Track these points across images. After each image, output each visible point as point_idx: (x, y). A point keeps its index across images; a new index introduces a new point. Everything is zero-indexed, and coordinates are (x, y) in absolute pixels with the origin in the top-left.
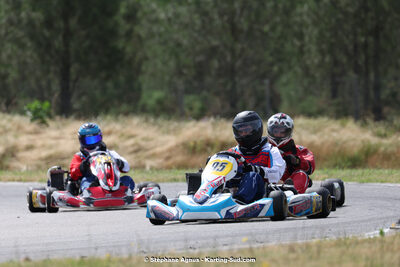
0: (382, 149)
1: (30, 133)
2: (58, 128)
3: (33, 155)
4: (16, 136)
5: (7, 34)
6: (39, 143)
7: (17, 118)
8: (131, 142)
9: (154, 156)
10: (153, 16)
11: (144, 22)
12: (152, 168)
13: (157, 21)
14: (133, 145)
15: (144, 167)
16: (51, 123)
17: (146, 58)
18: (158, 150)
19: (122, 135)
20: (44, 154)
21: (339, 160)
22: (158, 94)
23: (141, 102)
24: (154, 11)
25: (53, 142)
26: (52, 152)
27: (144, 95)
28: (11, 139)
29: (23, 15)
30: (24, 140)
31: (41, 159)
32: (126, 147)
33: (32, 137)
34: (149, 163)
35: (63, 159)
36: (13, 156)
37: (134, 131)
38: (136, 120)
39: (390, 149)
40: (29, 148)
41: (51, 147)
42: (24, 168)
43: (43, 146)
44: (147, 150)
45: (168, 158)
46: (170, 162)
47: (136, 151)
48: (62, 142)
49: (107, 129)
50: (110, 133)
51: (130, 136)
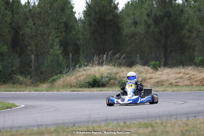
2: (162, 71)
3: (152, 81)
4: (146, 74)
5: (145, 37)
6: (154, 76)
7: (147, 68)
8: (188, 76)
9: (196, 81)
10: (198, 30)
11: (195, 32)
12: (196, 85)
13: (200, 31)
14: (189, 77)
15: (193, 85)
16: (159, 69)
17: (196, 46)
18: (198, 79)
19: (185, 73)
20: (156, 80)
22: (200, 58)
23: (195, 61)
24: (199, 28)
25: (160, 76)
27: (196, 59)
28: (144, 75)
29: (151, 29)
30: (149, 76)
31: (154, 82)
32: (186, 78)
33: (152, 74)
34: (194, 83)
35: (163, 82)
36: (145, 81)
37: (189, 72)
38: (190, 68)
40: (151, 78)
41: (159, 78)
43: (156, 78)
44: (193, 79)
45: (201, 82)
47: (189, 79)
48: (163, 76)
49: (179, 71)
50: (180, 73)
51: (188, 74)
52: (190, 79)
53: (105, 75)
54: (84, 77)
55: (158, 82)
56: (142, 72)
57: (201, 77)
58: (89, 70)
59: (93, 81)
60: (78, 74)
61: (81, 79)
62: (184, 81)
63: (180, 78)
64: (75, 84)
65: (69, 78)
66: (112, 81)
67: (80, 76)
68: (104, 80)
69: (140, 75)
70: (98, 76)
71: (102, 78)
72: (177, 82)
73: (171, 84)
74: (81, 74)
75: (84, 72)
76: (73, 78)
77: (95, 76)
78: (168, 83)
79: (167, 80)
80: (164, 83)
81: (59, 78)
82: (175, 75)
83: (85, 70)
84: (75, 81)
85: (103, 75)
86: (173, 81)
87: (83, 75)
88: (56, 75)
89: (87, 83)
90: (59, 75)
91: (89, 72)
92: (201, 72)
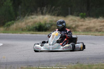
1: (82, 21)
3: (83, 27)
4: (78, 22)
6: (84, 24)
20: (86, 27)
25: (88, 24)
30: (80, 23)
31: (84, 29)
36: (77, 27)
40: (82, 25)
41: (87, 25)
42: (80, 31)
48: (91, 24)
53: (48, 22)
54: (32, 23)
55: (87, 28)
56: (75, 21)
58: (35, 18)
59: (39, 26)
60: (27, 21)
61: (30, 24)
64: (25, 28)
65: (20, 24)
66: (53, 27)
67: (28, 23)
68: (47, 26)
69: (74, 23)
70: (43, 22)
71: (45, 24)
72: (101, 29)
73: (97, 30)
74: (29, 21)
75: (31, 20)
76: (23, 23)
77: (40, 23)
78: (95, 29)
79: (94, 27)
80: (92, 29)
81: (13, 23)
82: (100, 23)
83: (32, 18)
84: (25, 26)
85: (47, 22)
86: (99, 28)
87: (31, 22)
88: (11, 21)
89: (34, 28)
90: (13, 21)
91: (35, 20)
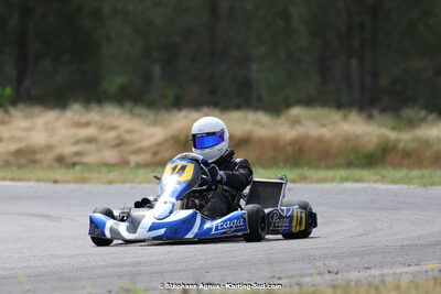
0: (401, 145)
8: (112, 134)
9: (139, 151)
12: (137, 165)
14: (118, 137)
15: (128, 163)
18: (145, 144)
19: (102, 127)
21: (353, 156)
26: (22, 145)
34: (133, 159)
35: (35, 153)
39: (411, 146)
43: (12, 139)
44: (131, 143)
45: (155, 154)
46: (158, 158)
47: (118, 145)
49: (84, 119)
50: (87, 124)
51: (113, 128)
52: (120, 144)
57: (154, 140)
62: (99, 150)
63: (89, 140)
92: (155, 123)
